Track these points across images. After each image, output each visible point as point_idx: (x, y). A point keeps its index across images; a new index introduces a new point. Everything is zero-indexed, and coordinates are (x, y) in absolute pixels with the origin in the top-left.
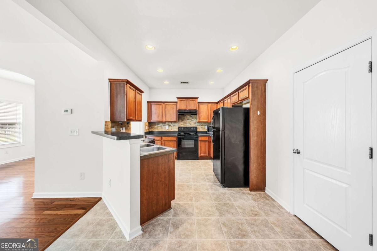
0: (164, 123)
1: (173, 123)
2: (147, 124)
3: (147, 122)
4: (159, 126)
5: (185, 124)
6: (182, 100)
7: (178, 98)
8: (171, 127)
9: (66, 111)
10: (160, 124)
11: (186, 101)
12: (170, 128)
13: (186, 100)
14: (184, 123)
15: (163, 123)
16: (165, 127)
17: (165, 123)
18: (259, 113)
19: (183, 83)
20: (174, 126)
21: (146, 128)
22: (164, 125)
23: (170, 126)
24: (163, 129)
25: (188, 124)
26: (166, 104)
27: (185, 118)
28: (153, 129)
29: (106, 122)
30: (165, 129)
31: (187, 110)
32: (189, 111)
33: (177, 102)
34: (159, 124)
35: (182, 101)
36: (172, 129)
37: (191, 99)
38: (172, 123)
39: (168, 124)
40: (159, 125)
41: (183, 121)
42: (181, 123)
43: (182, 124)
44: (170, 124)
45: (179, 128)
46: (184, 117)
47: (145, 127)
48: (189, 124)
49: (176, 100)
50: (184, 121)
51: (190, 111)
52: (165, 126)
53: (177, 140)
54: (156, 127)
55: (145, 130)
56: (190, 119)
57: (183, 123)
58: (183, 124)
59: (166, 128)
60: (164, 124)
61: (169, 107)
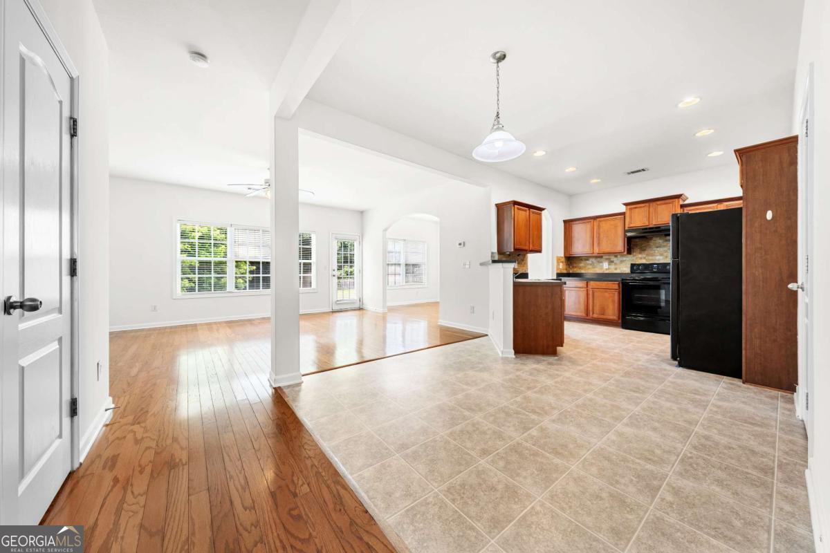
0: (599, 257)
1: (619, 256)
2: (563, 260)
3: (563, 255)
4: (588, 264)
5: (650, 258)
6: (636, 208)
7: (626, 204)
8: (616, 264)
9: (460, 244)
10: (591, 260)
11: (646, 209)
12: (613, 267)
13: (647, 204)
14: (648, 255)
15: (596, 257)
16: (601, 264)
17: (602, 257)
18: (769, 215)
19: (633, 172)
20: (622, 262)
21: (561, 267)
22: (598, 262)
23: (612, 262)
24: (596, 269)
25: (658, 258)
26: (600, 221)
27: (651, 243)
28: (575, 269)
29: (492, 253)
30: (602, 268)
31: (651, 226)
32: (656, 228)
33: (623, 214)
34: (588, 260)
35: (637, 210)
36: (616, 269)
37: (658, 203)
38: (616, 256)
39: (607, 259)
40: (588, 262)
41: (645, 250)
42: (640, 256)
43: (640, 258)
44: (613, 258)
45: (633, 265)
46: (648, 242)
47: (558, 265)
48: (661, 257)
49: (623, 209)
50: (646, 252)
51: (659, 227)
52: (601, 262)
53: (621, 289)
54: (582, 265)
55: (558, 269)
56: (664, 246)
57: (644, 256)
58: (645, 258)
59: (605, 267)
60: (599, 259)
61: (605, 225)
